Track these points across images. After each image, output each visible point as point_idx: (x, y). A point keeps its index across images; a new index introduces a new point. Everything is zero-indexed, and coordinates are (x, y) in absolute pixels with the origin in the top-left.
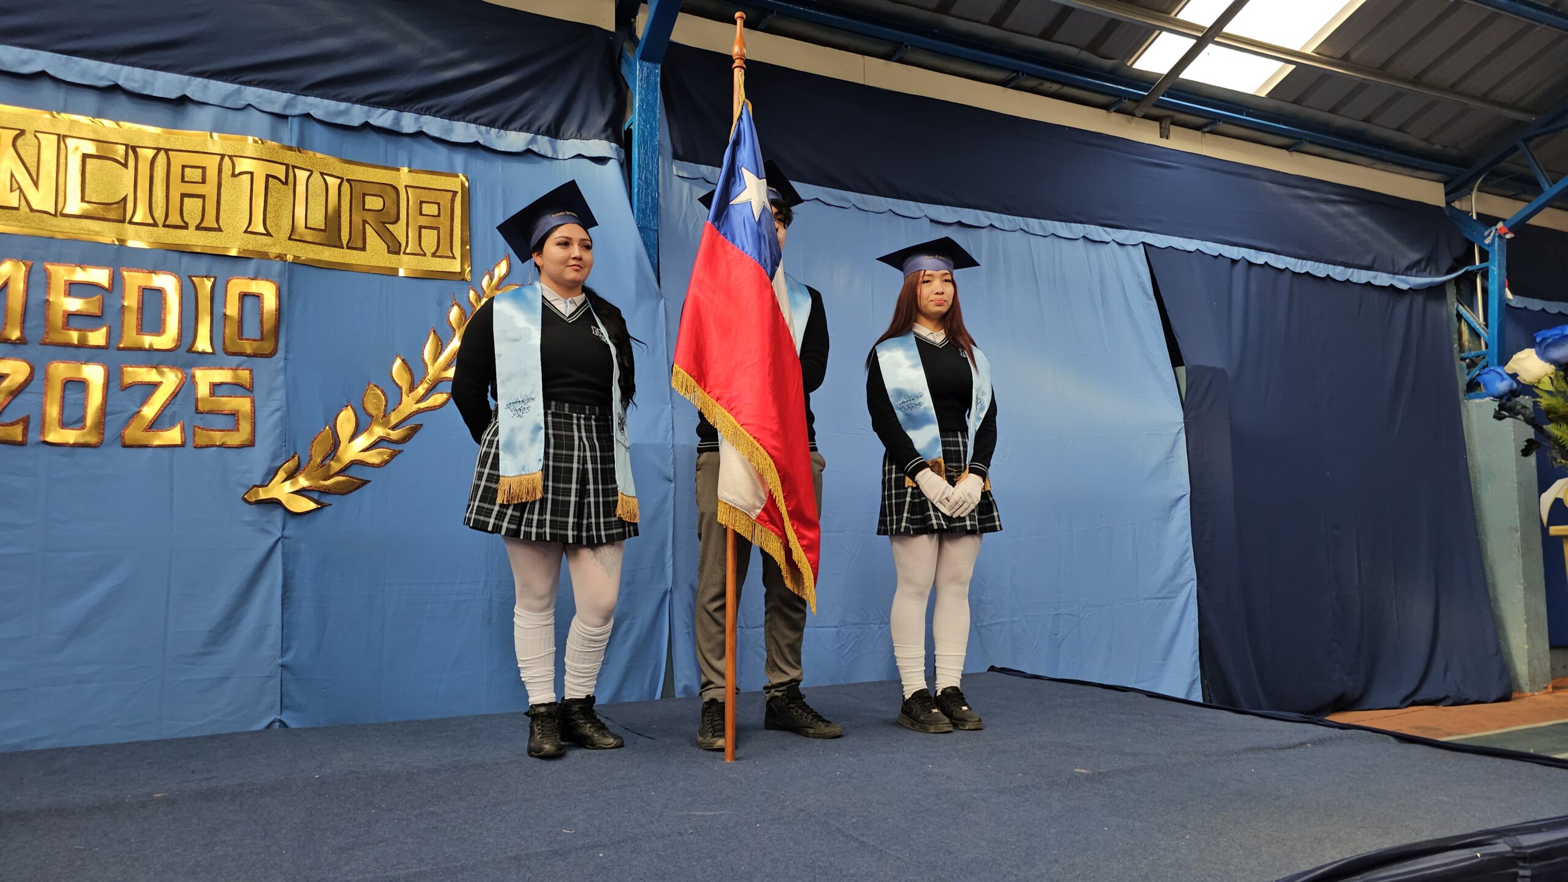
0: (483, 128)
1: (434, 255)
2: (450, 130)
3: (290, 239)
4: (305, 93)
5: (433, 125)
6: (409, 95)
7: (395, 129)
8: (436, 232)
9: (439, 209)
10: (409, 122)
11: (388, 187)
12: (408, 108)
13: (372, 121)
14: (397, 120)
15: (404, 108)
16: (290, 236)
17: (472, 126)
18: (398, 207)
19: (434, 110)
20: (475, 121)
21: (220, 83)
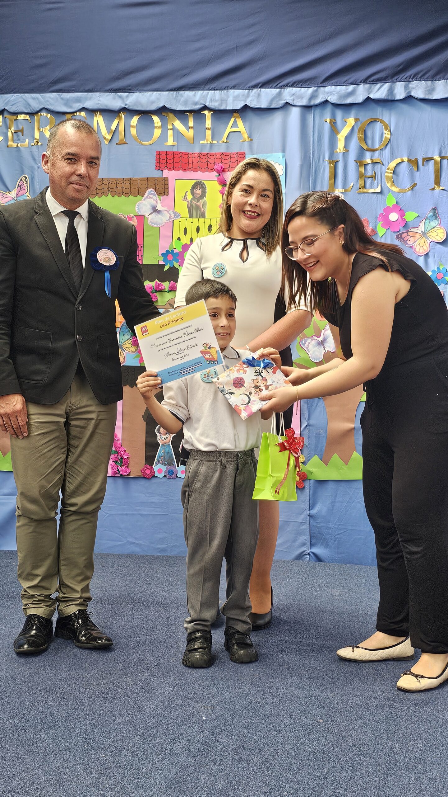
2: (432, 90)
4: (324, 84)
5: (419, 89)
6: (400, 67)
7: (390, 98)
10: (400, 91)
12: (400, 78)
13: (372, 96)
14: (391, 91)
15: (396, 80)
21: (268, 90)
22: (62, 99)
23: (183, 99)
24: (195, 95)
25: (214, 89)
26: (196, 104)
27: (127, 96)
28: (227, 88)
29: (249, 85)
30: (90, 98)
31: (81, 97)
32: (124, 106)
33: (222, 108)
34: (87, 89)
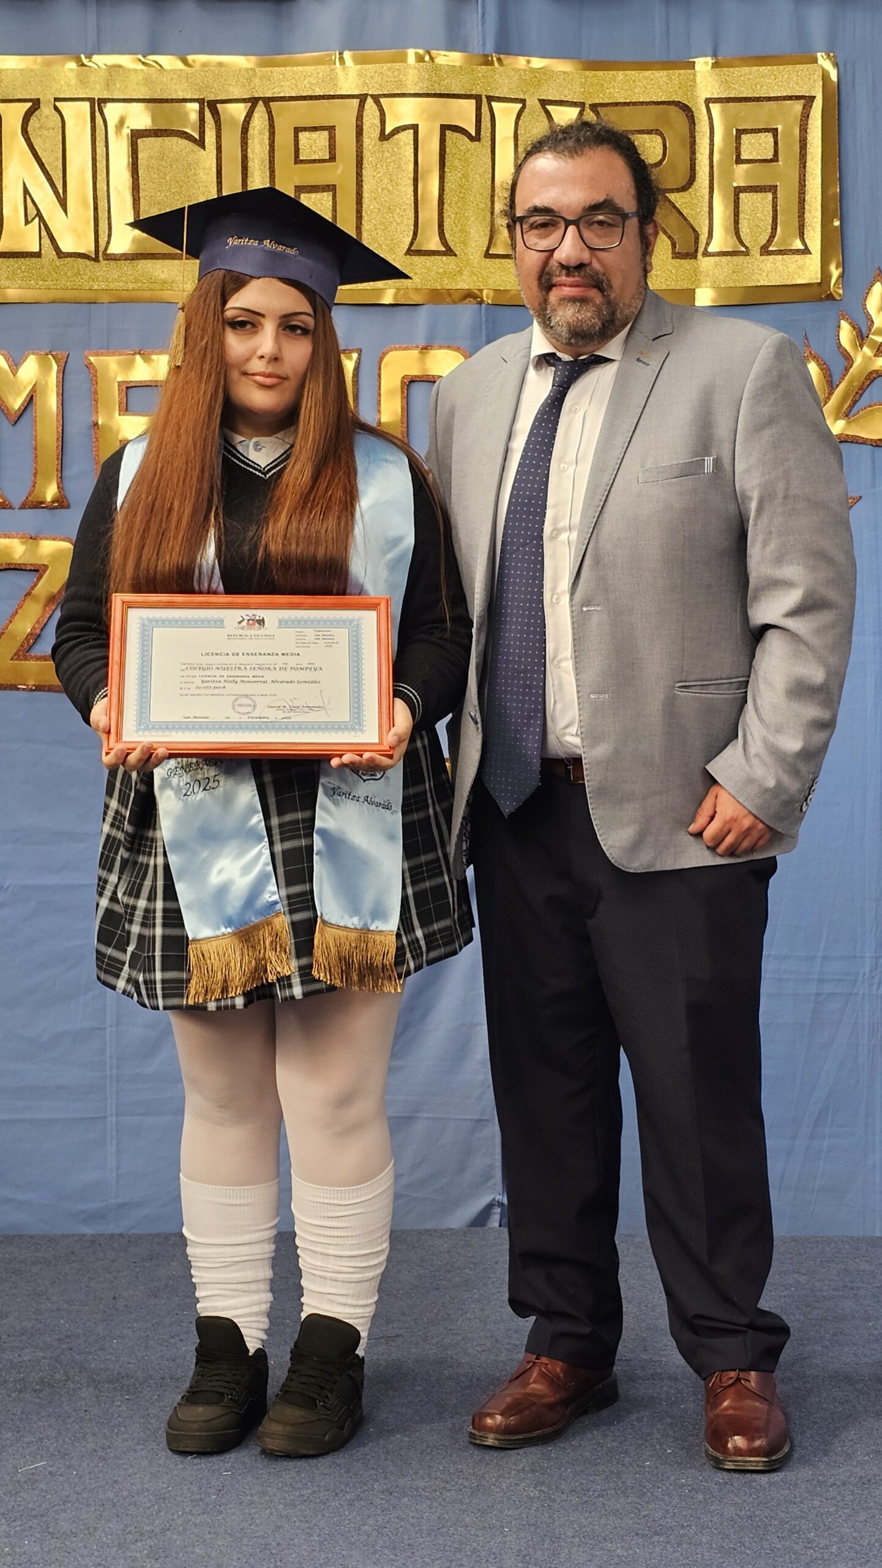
1: (765, 250)
3: (488, 255)
8: (770, 196)
9: (776, 143)
11: (673, 107)
16: (488, 248)
18: (693, 152)
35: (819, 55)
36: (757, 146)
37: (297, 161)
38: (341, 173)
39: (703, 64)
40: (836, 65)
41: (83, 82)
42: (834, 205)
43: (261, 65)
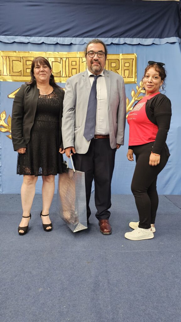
0: (141, 39)
1: (128, 77)
2: (132, 41)
5: (128, 40)
6: (122, 33)
7: (119, 43)
8: (128, 71)
9: (129, 64)
10: (122, 40)
11: (117, 60)
13: (113, 42)
14: (119, 41)
15: (121, 37)
17: (138, 39)
18: (119, 65)
19: (128, 36)
20: (139, 37)
21: (79, 38)
22: (7, 38)
23: (49, 40)
24: (54, 39)
25: (60, 37)
26: (54, 42)
27: (30, 38)
28: (65, 37)
29: (72, 36)
30: (17, 38)
31: (13, 38)
32: (29, 41)
33: (64, 44)
34: (16, 34)
35: (135, 54)
36: (127, 65)
37: (72, 65)
38: (77, 67)
39: (121, 54)
40: (137, 55)
41: (46, 55)
42: (136, 72)
43: (68, 53)
